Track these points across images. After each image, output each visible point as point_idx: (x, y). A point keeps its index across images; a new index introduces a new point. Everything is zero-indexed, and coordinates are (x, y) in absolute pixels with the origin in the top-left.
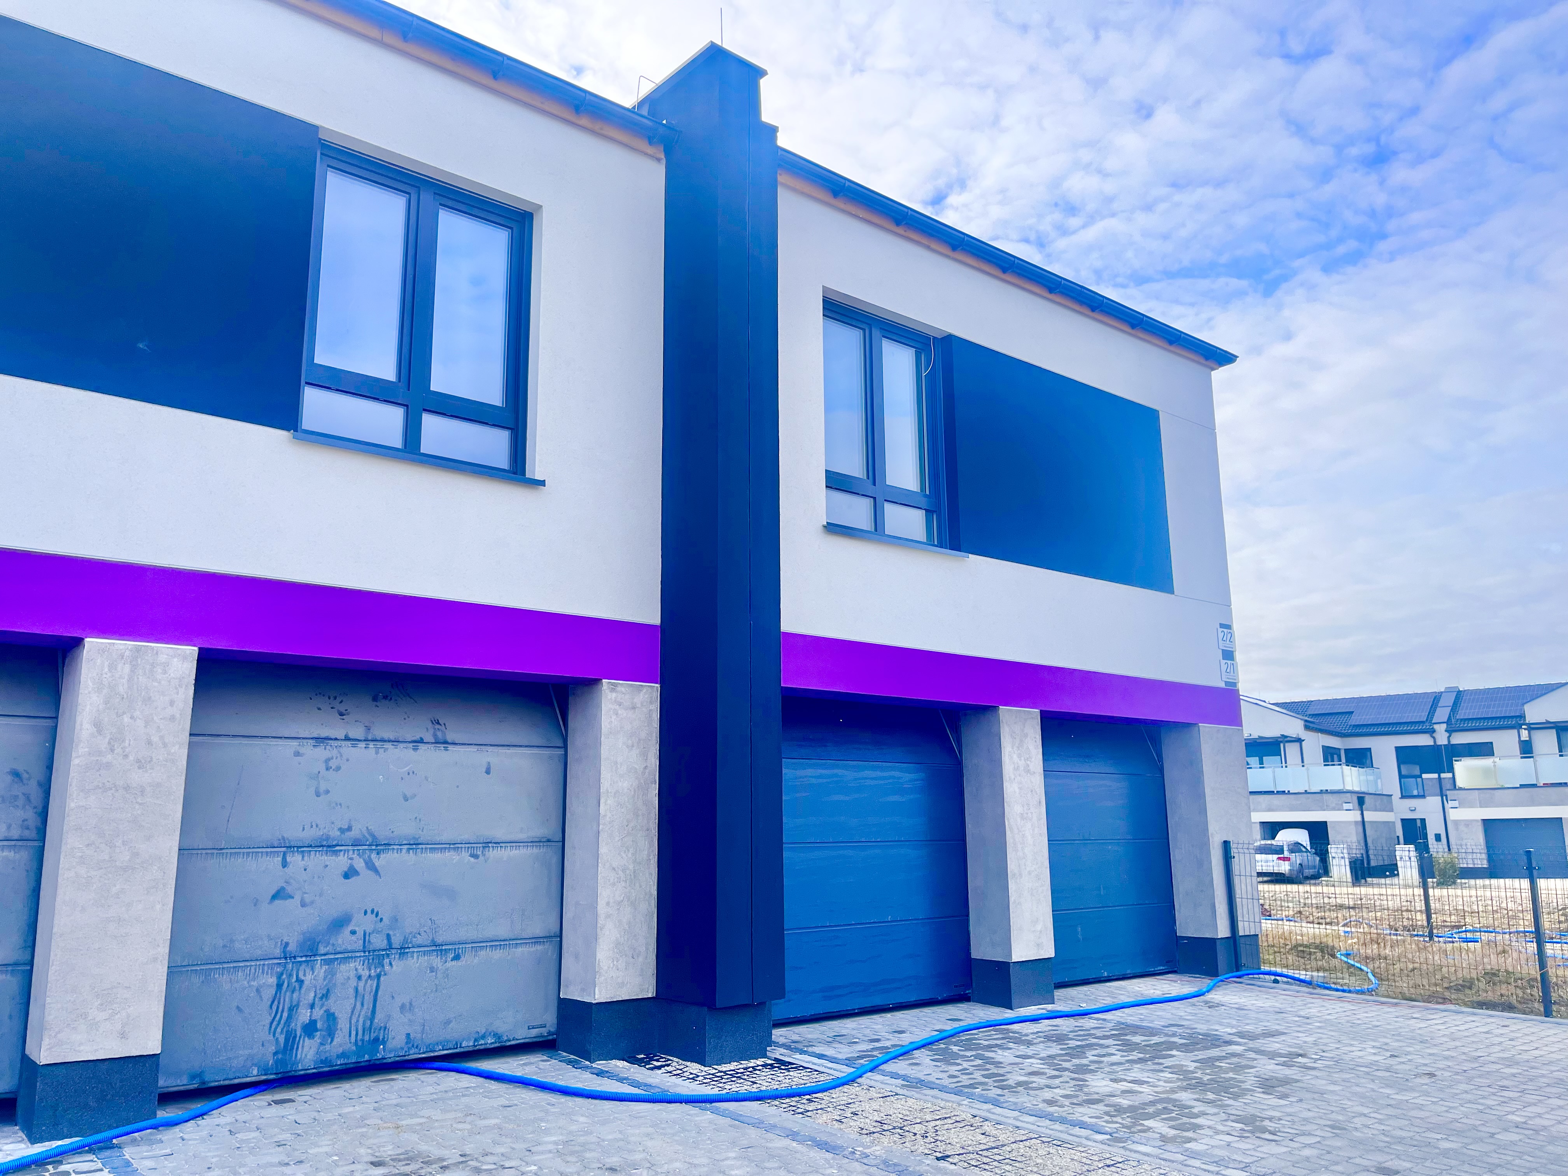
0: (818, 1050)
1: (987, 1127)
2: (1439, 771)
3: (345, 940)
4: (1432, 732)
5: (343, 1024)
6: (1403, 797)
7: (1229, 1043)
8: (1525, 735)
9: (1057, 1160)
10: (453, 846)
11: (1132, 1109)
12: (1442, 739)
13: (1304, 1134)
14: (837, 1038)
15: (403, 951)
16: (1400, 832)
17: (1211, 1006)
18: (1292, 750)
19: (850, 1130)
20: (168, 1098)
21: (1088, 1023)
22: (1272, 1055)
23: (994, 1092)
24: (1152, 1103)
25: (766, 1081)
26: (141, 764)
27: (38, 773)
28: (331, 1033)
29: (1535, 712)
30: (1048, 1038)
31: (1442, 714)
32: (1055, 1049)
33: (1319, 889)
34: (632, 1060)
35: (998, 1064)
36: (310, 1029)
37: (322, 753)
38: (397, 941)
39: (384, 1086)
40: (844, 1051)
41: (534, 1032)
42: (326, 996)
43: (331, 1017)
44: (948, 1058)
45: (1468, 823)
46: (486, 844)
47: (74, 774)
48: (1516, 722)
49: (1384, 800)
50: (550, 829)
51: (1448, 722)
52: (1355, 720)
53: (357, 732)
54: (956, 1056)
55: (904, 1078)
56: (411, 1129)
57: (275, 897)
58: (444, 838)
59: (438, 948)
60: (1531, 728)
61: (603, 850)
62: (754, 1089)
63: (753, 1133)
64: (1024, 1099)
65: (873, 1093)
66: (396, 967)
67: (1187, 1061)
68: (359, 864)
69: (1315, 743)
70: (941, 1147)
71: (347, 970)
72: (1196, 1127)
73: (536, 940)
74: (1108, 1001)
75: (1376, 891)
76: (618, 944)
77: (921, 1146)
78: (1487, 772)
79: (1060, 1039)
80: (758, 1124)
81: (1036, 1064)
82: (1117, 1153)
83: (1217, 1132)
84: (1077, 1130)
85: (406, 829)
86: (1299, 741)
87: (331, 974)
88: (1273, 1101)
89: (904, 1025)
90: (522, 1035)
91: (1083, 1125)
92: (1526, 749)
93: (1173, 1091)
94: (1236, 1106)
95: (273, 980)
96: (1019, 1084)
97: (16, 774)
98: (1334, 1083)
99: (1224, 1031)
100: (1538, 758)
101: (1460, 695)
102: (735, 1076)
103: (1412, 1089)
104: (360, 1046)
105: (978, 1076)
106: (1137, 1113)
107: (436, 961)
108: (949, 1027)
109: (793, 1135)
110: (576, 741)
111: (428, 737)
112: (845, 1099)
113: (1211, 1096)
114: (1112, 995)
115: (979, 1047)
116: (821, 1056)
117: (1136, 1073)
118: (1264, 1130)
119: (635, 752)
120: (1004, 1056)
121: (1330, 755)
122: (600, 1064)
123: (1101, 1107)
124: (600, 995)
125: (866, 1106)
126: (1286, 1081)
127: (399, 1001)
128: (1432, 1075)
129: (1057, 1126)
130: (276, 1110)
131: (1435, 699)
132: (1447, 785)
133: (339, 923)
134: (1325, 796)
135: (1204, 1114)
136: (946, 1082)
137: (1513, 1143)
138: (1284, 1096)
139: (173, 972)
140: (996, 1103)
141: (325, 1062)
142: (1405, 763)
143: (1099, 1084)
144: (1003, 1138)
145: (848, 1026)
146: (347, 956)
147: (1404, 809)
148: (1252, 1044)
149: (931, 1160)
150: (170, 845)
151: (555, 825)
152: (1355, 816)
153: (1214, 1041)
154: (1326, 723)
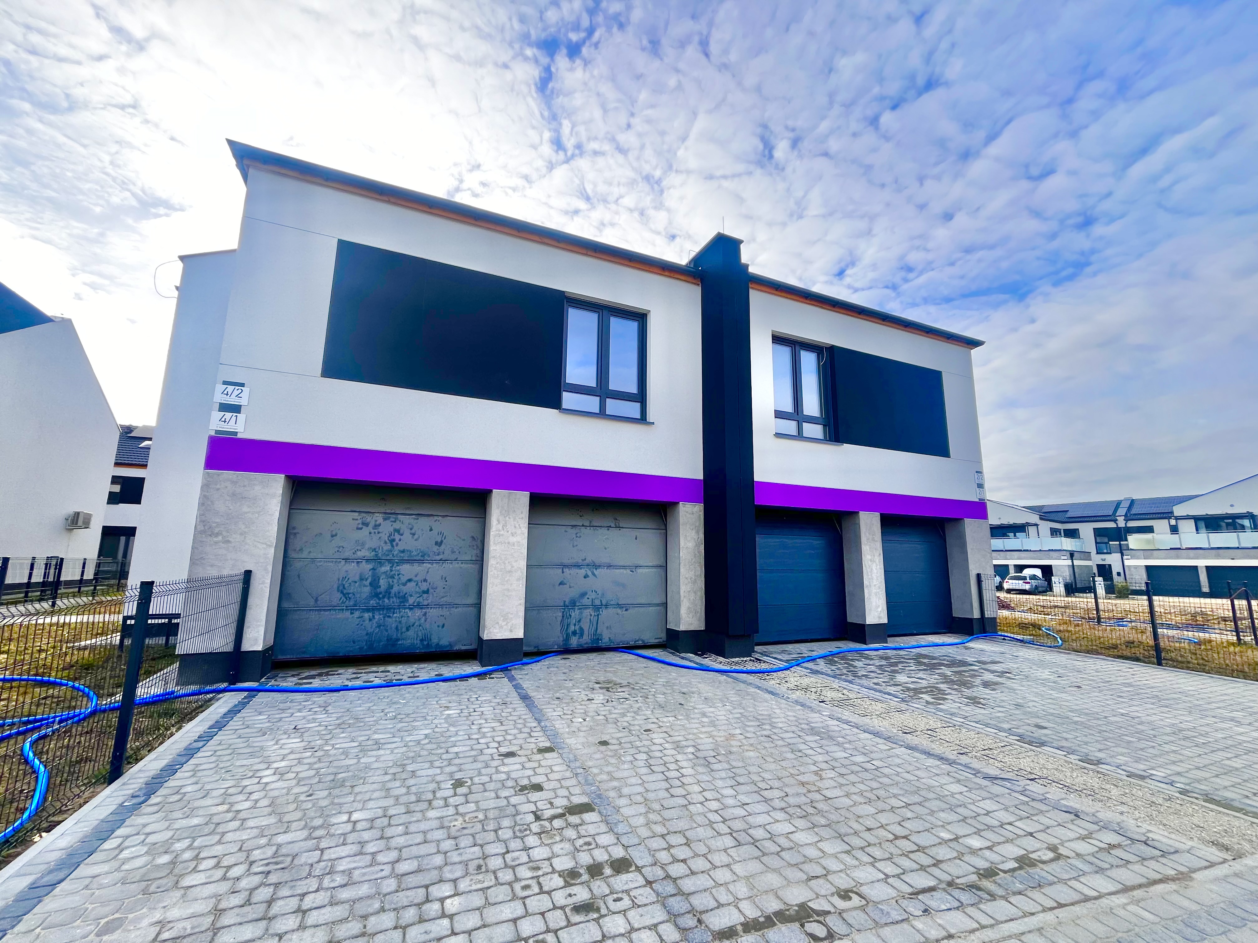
0: (774, 656)
1: (845, 691)
2: (1120, 540)
3: (585, 601)
4: (1115, 521)
5: (586, 632)
6: (1097, 553)
7: (972, 665)
8: (1173, 522)
9: (874, 707)
10: (624, 567)
11: (914, 689)
12: (1121, 523)
13: (1000, 706)
14: (783, 652)
15: (606, 606)
16: (1095, 570)
17: (967, 648)
18: (1032, 530)
19: (783, 689)
20: (527, 654)
21: (902, 653)
22: (993, 672)
23: (851, 678)
24: (925, 688)
25: (750, 666)
26: (513, 535)
27: (480, 538)
28: (582, 635)
29: (1178, 511)
30: (881, 658)
31: (1122, 511)
32: (884, 662)
33: (1045, 598)
34: (696, 654)
35: (855, 667)
36: (574, 633)
37: (574, 531)
38: (604, 603)
39: (602, 656)
40: (786, 657)
41: (657, 641)
42: (579, 621)
43: (581, 629)
44: (832, 663)
45: (1136, 567)
46: (636, 567)
47: (491, 537)
48: (1168, 515)
49: (1086, 555)
50: (661, 562)
51: (1126, 516)
52: (1069, 515)
53: (587, 523)
54: (836, 662)
55: (811, 669)
56: (610, 672)
57: (560, 584)
58: (621, 564)
59: (619, 606)
60: (1177, 518)
61: (682, 570)
62: (745, 669)
63: (742, 686)
64: (864, 682)
65: (796, 674)
66: (604, 613)
67: (948, 672)
68: (589, 573)
69: (1045, 527)
70: (822, 697)
71: (587, 612)
72: (945, 699)
73: (658, 605)
74: (915, 644)
75: (1078, 599)
76: (689, 608)
77: (814, 696)
78: (1148, 542)
79: (887, 658)
80: (744, 682)
81: (873, 668)
82: (903, 706)
83: (955, 702)
84: (886, 696)
85: (605, 560)
86: (1037, 525)
87: (581, 613)
88: (987, 691)
89: (815, 648)
90: (653, 641)
91: (889, 694)
92: (1174, 530)
93: (937, 683)
94: (967, 692)
95: (560, 614)
96: (863, 676)
97: (473, 537)
98: (1022, 686)
99: (970, 659)
100: (1182, 535)
101: (1133, 502)
102: (737, 663)
103: (1066, 692)
104: (593, 641)
105: (845, 671)
106: (917, 691)
107: (619, 611)
108: (836, 650)
109: (759, 688)
110: (670, 527)
111: (613, 525)
112: (783, 676)
113: (956, 687)
114: (917, 641)
115: (848, 659)
116: (775, 658)
117: (921, 675)
118: (980, 703)
119: (694, 532)
120: (858, 664)
121: (1054, 532)
122: (683, 655)
123: (900, 688)
124: (682, 628)
125: (792, 679)
126: (996, 684)
127: (606, 625)
128: (1079, 687)
129: (878, 694)
130: (563, 661)
131: (1118, 504)
132: (1124, 548)
133: (583, 595)
134: (1051, 553)
135: (950, 694)
136: (830, 672)
137: (1116, 722)
138: (994, 690)
139: (526, 610)
140: (850, 682)
141: (581, 645)
142: (1099, 536)
143: (901, 678)
144: (851, 696)
145: (789, 647)
146: (586, 607)
147: (1097, 559)
148: (983, 666)
149: (817, 702)
150: (523, 564)
151: (663, 560)
152: (1069, 562)
153: (964, 663)
154: (1052, 516)
